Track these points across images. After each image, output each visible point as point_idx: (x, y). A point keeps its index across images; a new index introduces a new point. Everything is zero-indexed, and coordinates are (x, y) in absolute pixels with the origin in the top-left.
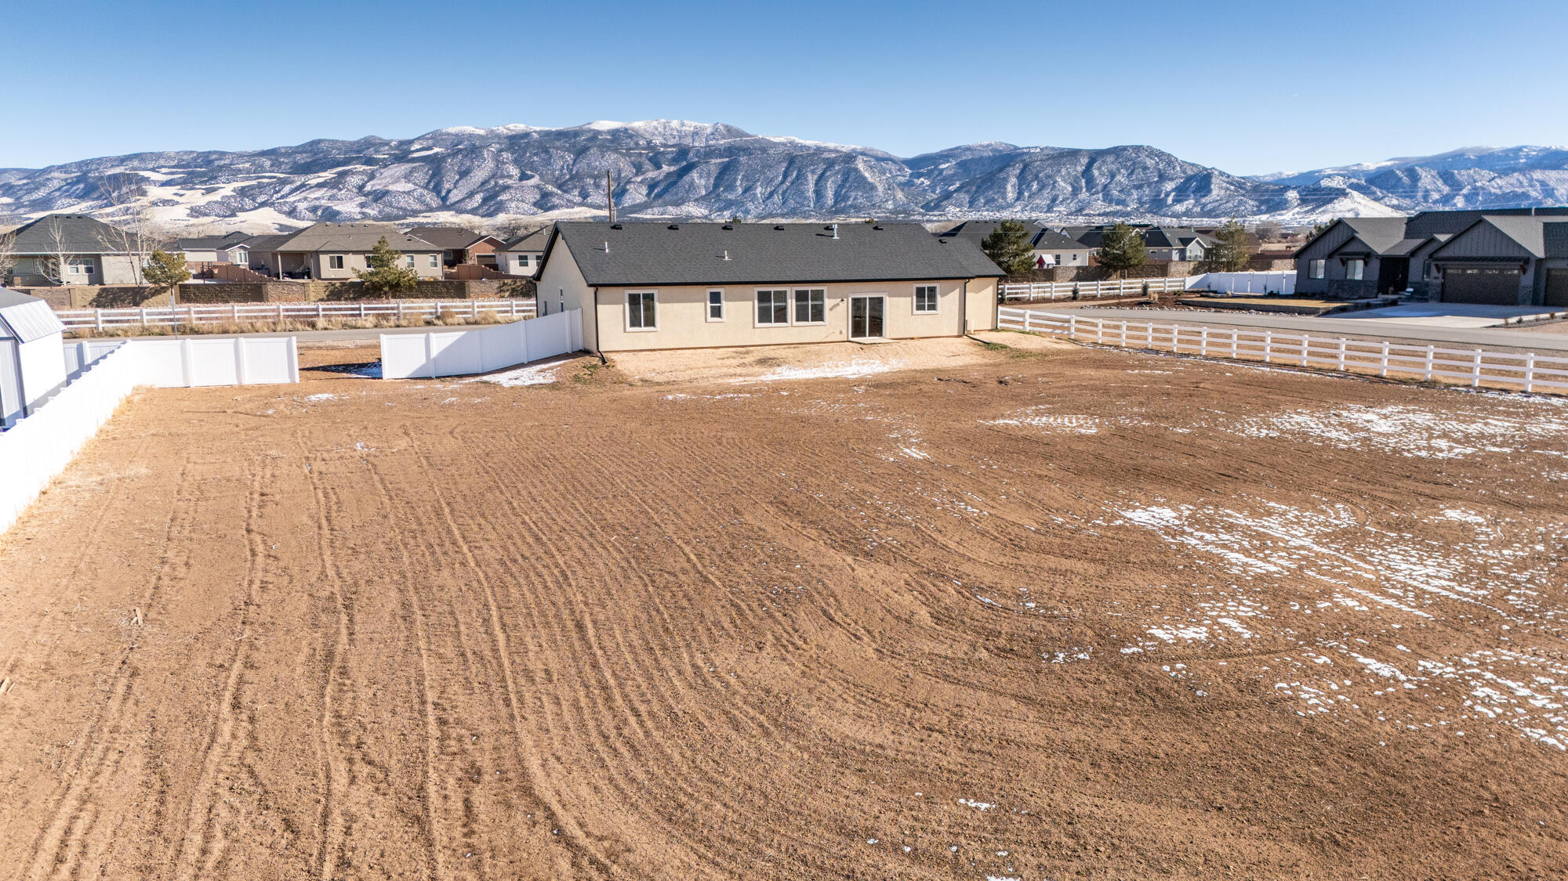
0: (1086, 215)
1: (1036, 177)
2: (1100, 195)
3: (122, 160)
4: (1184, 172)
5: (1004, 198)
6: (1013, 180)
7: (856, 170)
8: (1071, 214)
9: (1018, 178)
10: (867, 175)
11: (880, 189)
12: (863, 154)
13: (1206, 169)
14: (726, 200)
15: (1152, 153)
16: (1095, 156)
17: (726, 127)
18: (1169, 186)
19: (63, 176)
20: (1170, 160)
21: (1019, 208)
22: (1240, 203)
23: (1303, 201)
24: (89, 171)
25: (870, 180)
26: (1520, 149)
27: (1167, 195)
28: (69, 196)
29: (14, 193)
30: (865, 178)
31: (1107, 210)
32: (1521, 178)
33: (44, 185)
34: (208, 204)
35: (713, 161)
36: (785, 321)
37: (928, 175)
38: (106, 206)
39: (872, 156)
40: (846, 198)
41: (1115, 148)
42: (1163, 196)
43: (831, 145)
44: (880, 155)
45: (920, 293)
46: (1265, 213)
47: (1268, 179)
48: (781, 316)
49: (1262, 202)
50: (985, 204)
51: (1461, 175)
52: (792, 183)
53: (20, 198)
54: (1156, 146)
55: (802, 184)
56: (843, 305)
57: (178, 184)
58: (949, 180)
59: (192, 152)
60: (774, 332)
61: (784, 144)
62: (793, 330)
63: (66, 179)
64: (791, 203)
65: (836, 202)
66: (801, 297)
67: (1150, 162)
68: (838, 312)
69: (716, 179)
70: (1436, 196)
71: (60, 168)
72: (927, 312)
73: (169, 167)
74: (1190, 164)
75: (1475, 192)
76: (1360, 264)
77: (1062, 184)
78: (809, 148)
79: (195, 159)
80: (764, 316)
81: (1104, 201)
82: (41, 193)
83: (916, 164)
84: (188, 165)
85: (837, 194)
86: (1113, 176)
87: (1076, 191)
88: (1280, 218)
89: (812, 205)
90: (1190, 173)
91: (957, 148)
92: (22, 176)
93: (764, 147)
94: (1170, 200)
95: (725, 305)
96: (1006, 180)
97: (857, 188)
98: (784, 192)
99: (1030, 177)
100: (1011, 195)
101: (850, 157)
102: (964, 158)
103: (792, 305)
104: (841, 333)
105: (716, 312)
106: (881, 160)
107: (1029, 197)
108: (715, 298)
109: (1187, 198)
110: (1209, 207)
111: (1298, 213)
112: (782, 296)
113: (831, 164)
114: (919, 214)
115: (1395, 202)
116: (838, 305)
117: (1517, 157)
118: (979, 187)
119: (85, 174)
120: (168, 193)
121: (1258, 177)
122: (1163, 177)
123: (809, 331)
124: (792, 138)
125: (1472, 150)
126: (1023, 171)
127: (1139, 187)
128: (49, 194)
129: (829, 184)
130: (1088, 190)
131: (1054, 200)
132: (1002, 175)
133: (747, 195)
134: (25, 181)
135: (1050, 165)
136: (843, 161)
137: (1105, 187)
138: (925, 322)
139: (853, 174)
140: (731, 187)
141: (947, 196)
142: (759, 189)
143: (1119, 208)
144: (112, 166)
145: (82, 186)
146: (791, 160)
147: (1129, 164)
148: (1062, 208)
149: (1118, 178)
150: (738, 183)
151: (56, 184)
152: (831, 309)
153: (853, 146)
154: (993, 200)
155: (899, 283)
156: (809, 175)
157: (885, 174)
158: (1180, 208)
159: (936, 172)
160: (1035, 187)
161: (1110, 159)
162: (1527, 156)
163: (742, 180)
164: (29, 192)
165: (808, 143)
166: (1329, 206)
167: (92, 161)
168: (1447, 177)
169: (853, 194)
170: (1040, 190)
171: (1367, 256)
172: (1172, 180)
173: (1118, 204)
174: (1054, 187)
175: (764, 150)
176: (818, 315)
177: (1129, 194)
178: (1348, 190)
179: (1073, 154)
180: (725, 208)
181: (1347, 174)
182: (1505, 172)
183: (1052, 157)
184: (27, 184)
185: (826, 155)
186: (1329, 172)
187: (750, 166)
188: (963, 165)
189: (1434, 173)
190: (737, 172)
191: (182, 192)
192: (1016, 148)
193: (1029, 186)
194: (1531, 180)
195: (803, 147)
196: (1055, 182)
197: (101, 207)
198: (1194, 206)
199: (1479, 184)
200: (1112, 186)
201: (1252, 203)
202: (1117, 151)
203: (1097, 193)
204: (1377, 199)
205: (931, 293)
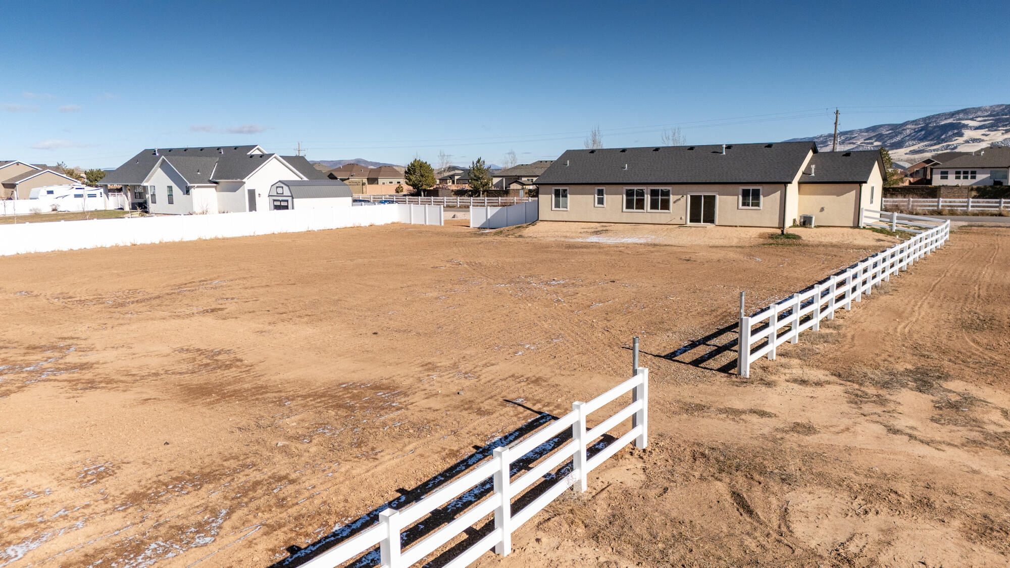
3: (952, 115)
19: (913, 127)
24: (930, 123)
28: (914, 140)
29: (883, 139)
33: (901, 134)
34: (1004, 140)
36: (643, 209)
38: (935, 144)
45: (746, 194)
48: (640, 205)
53: (886, 142)
56: (683, 200)
57: (987, 128)
59: (1002, 105)
60: (635, 215)
62: (647, 214)
63: (915, 129)
66: (654, 193)
68: (680, 205)
71: (913, 122)
72: (751, 207)
73: (983, 117)
79: (1003, 110)
80: (629, 205)
82: (899, 138)
84: (997, 114)
92: (890, 128)
95: (606, 197)
103: (648, 199)
104: (681, 219)
105: (601, 201)
108: (600, 193)
112: (641, 193)
116: (680, 199)
119: (927, 125)
120: (977, 134)
123: (660, 215)
128: (903, 138)
134: (890, 132)
138: (749, 215)
144: (946, 119)
145: (923, 133)
151: (908, 132)
152: (674, 202)
155: (727, 186)
164: (892, 138)
167: (933, 116)
176: (665, 205)
184: (892, 133)
191: (988, 133)
197: (931, 145)
205: (756, 194)
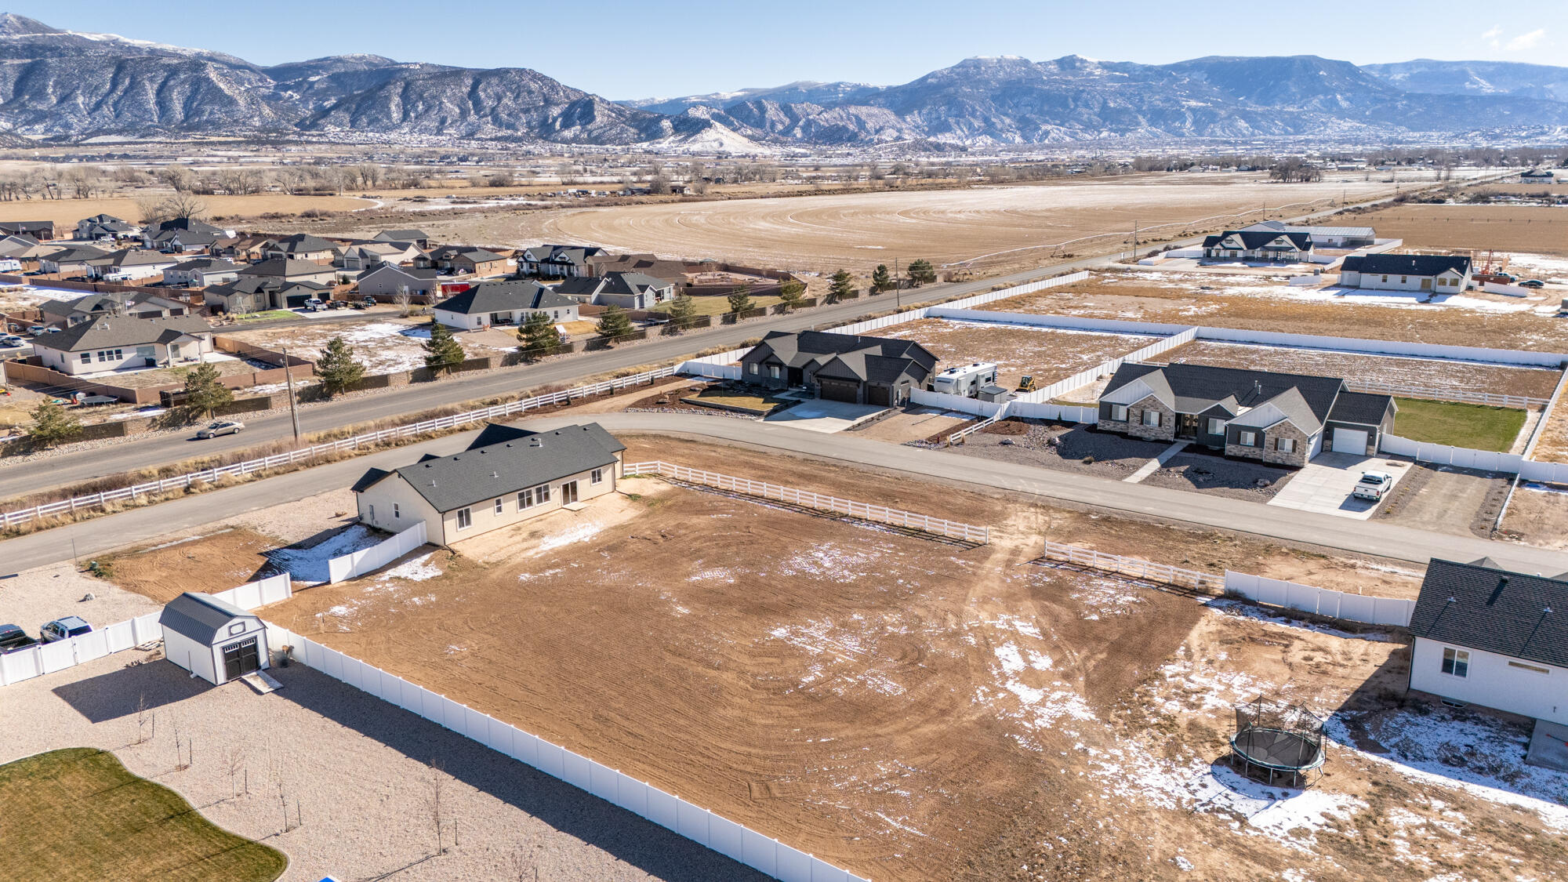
0: (478, 139)
1: (421, 97)
2: (489, 118)
4: (568, 98)
5: (389, 117)
6: (396, 99)
7: (208, 80)
8: (462, 138)
9: (401, 97)
10: (222, 86)
11: (241, 102)
12: (211, 59)
13: (588, 95)
14: (35, 111)
15: (536, 77)
16: (481, 76)
17: (19, 18)
18: (555, 111)
20: (553, 86)
21: (406, 130)
22: (622, 131)
23: (677, 129)
25: (227, 91)
26: (837, 85)
27: (555, 120)
30: (220, 90)
31: (499, 134)
32: (841, 113)
35: (9, 62)
36: (532, 505)
37: (297, 87)
39: (223, 63)
40: (199, 112)
41: (498, 70)
42: (550, 121)
43: (169, 47)
44: (233, 61)
45: (594, 474)
46: (645, 141)
47: (644, 104)
48: (530, 503)
49: (641, 131)
50: (369, 124)
51: (798, 109)
52: (126, 92)
54: (538, 69)
55: (138, 94)
58: (323, 94)
60: (528, 512)
61: (105, 44)
62: (537, 509)
64: (128, 116)
65: (187, 117)
66: (539, 491)
67: (534, 86)
68: (556, 493)
69: (16, 84)
70: (780, 127)
72: (597, 483)
74: (572, 90)
75: (809, 123)
76: (777, 369)
77: (449, 105)
78: (139, 50)
80: (522, 506)
81: (494, 124)
83: (282, 73)
85: (187, 106)
86: (499, 99)
87: (464, 113)
88: (658, 146)
89: (156, 119)
90: (573, 98)
91: (326, 59)
93: (81, 47)
94: (558, 125)
95: (503, 505)
96: (388, 99)
97: (212, 102)
98: (115, 104)
99: (413, 97)
100: (396, 115)
101: (196, 64)
102: (336, 70)
103: (534, 497)
104: (559, 503)
105: (499, 510)
106: (236, 68)
107: (416, 118)
108: (498, 502)
109: (573, 125)
110: (595, 133)
111: (673, 142)
112: (529, 493)
113: (173, 71)
114: (294, 133)
115: (749, 132)
116: (556, 490)
117: (837, 93)
118: (359, 106)
121: (634, 102)
122: (548, 102)
123: (545, 506)
124: (115, 36)
125: (803, 84)
126: (405, 89)
127: (527, 111)
129: (175, 95)
130: (477, 112)
131: (443, 121)
132: (383, 93)
133: (65, 105)
135: (433, 85)
136: (188, 69)
137: (493, 109)
138: (596, 488)
139: (204, 87)
140: (40, 95)
141: (325, 113)
142: (80, 100)
143: (509, 132)
146: (120, 66)
147: (514, 87)
148: (452, 131)
149: (505, 101)
150: (50, 90)
152: (553, 493)
153: (198, 50)
154: (377, 120)
155: (582, 473)
156: (147, 84)
157: (243, 85)
158: (568, 134)
159: (306, 86)
160: (421, 107)
161: (494, 81)
162: (844, 92)
163: (54, 87)
165: (137, 42)
166: (698, 136)
168: (786, 109)
169: (208, 108)
170: (426, 111)
171: (781, 365)
172: (557, 105)
173: (508, 128)
174: (440, 109)
175: (80, 51)
176: (547, 498)
177: (518, 118)
178: (712, 121)
179: (457, 73)
180: (36, 121)
181: (708, 103)
182: (829, 107)
183: (433, 76)
185: (165, 61)
186: (694, 100)
187: (63, 69)
188: (334, 78)
189: (777, 106)
190: (46, 77)
192: (394, 63)
193: (415, 107)
194: (849, 114)
195: (131, 49)
196: (441, 103)
198: (581, 132)
199: (811, 117)
200: (500, 109)
201: (633, 130)
202: (500, 73)
203: (485, 116)
204: (734, 130)
205: (599, 473)
